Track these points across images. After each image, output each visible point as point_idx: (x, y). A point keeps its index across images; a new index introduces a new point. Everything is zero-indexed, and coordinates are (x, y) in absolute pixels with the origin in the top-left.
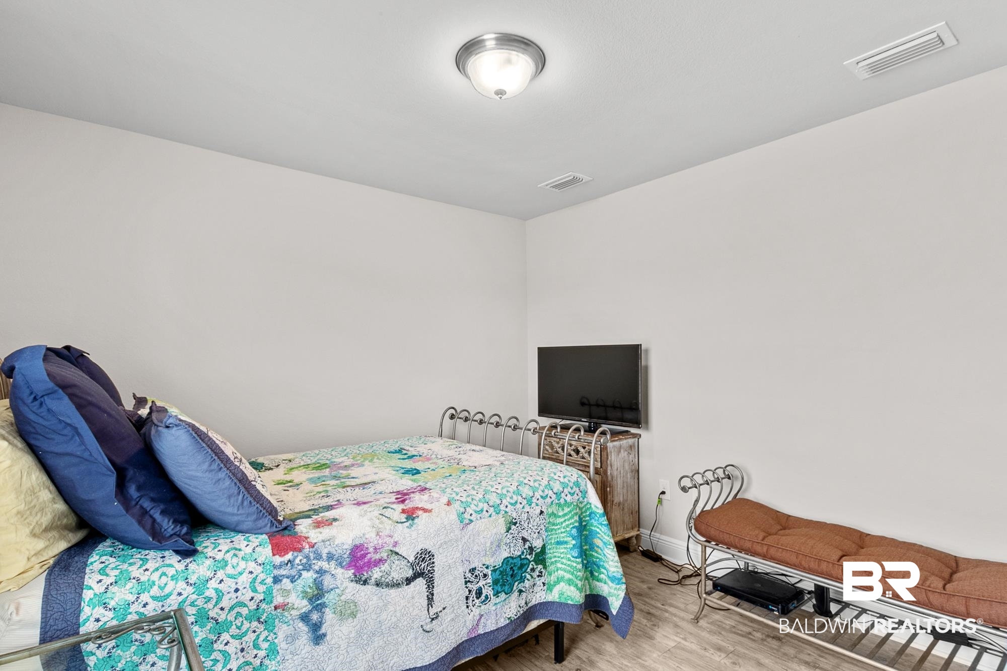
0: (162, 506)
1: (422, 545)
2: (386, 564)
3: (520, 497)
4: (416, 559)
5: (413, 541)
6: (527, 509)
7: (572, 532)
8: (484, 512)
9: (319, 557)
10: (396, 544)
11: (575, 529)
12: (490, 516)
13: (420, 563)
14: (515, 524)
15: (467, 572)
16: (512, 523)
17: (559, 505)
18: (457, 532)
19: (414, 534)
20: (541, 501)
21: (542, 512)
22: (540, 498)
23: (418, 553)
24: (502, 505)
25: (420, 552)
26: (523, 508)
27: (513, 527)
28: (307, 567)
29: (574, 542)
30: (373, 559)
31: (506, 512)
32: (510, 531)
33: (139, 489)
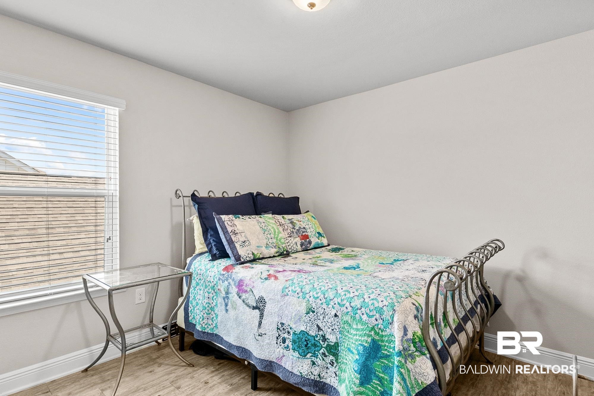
0: (215, 243)
1: (262, 294)
2: (248, 294)
3: (322, 296)
4: (258, 299)
5: (260, 290)
6: (324, 306)
7: (359, 348)
8: (296, 293)
9: (231, 278)
10: (253, 287)
11: (362, 347)
12: (299, 298)
13: (260, 303)
14: (313, 312)
15: (279, 323)
16: (310, 310)
17: (354, 318)
18: (279, 297)
19: (261, 286)
20: (337, 306)
21: (336, 315)
22: (337, 303)
23: (260, 297)
24: (308, 295)
25: (261, 297)
26: (322, 304)
27: (311, 313)
28: (227, 280)
29: (357, 357)
30: (244, 289)
31: (308, 300)
32: (308, 315)
33: (211, 236)
